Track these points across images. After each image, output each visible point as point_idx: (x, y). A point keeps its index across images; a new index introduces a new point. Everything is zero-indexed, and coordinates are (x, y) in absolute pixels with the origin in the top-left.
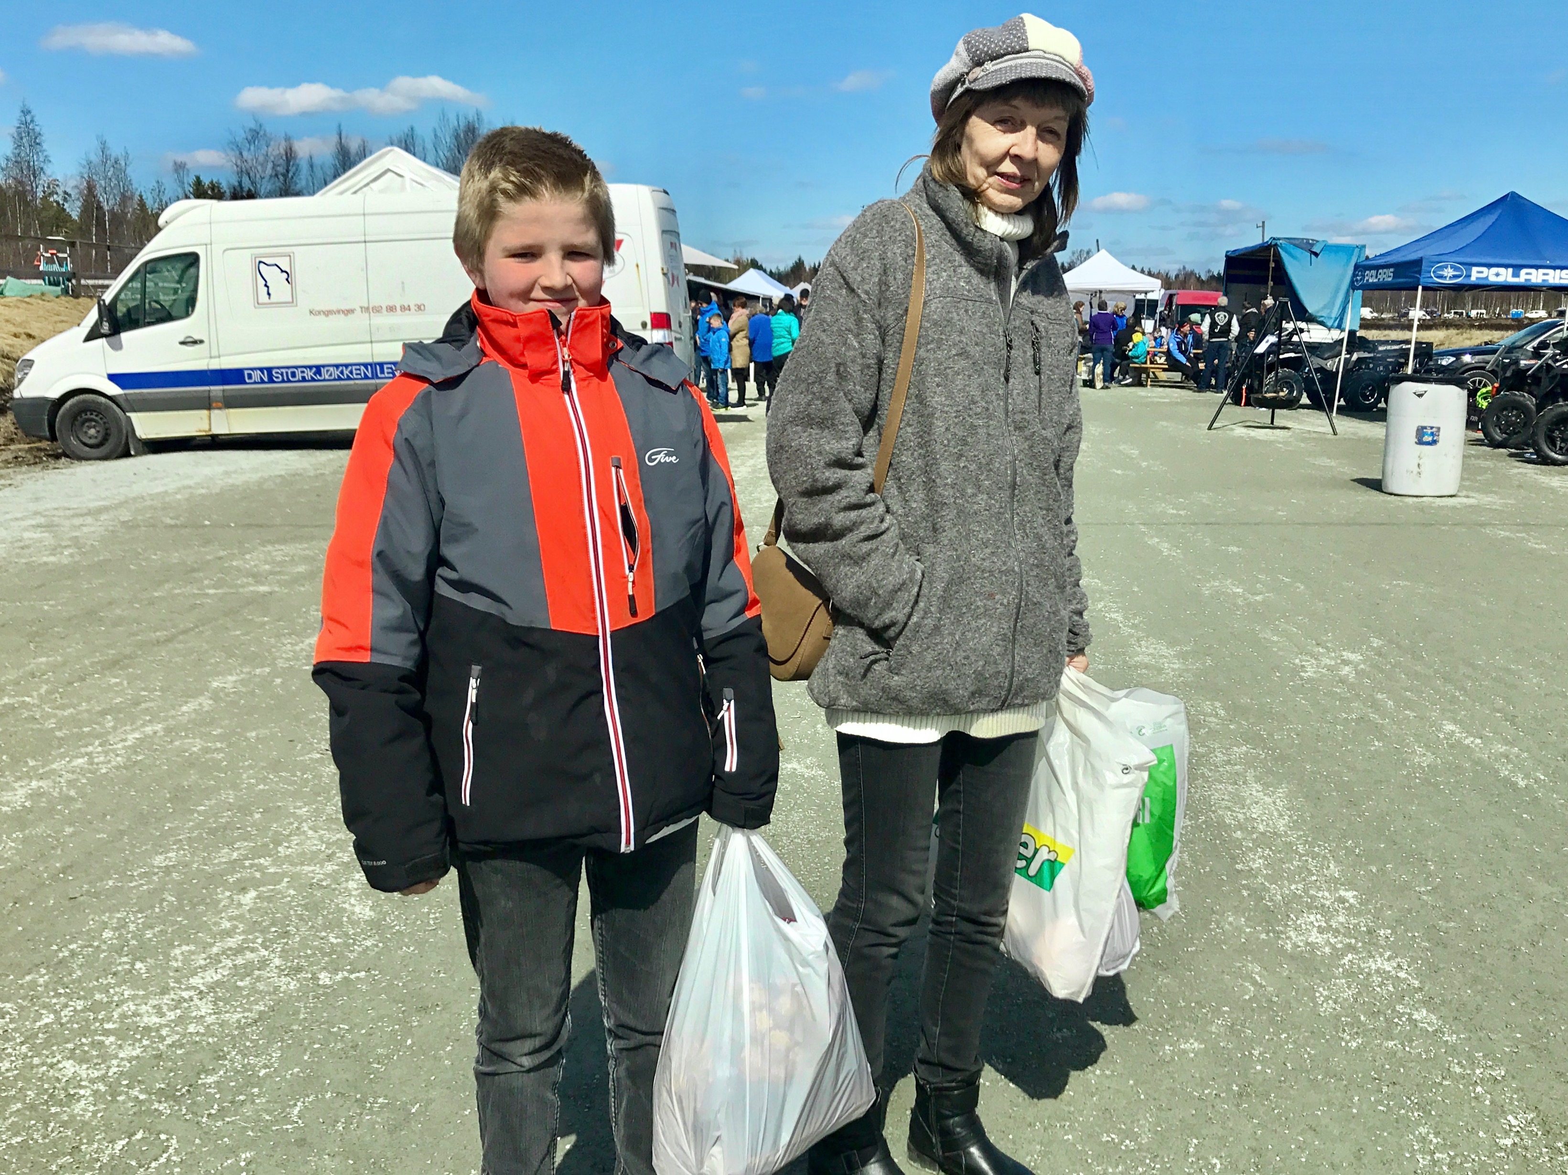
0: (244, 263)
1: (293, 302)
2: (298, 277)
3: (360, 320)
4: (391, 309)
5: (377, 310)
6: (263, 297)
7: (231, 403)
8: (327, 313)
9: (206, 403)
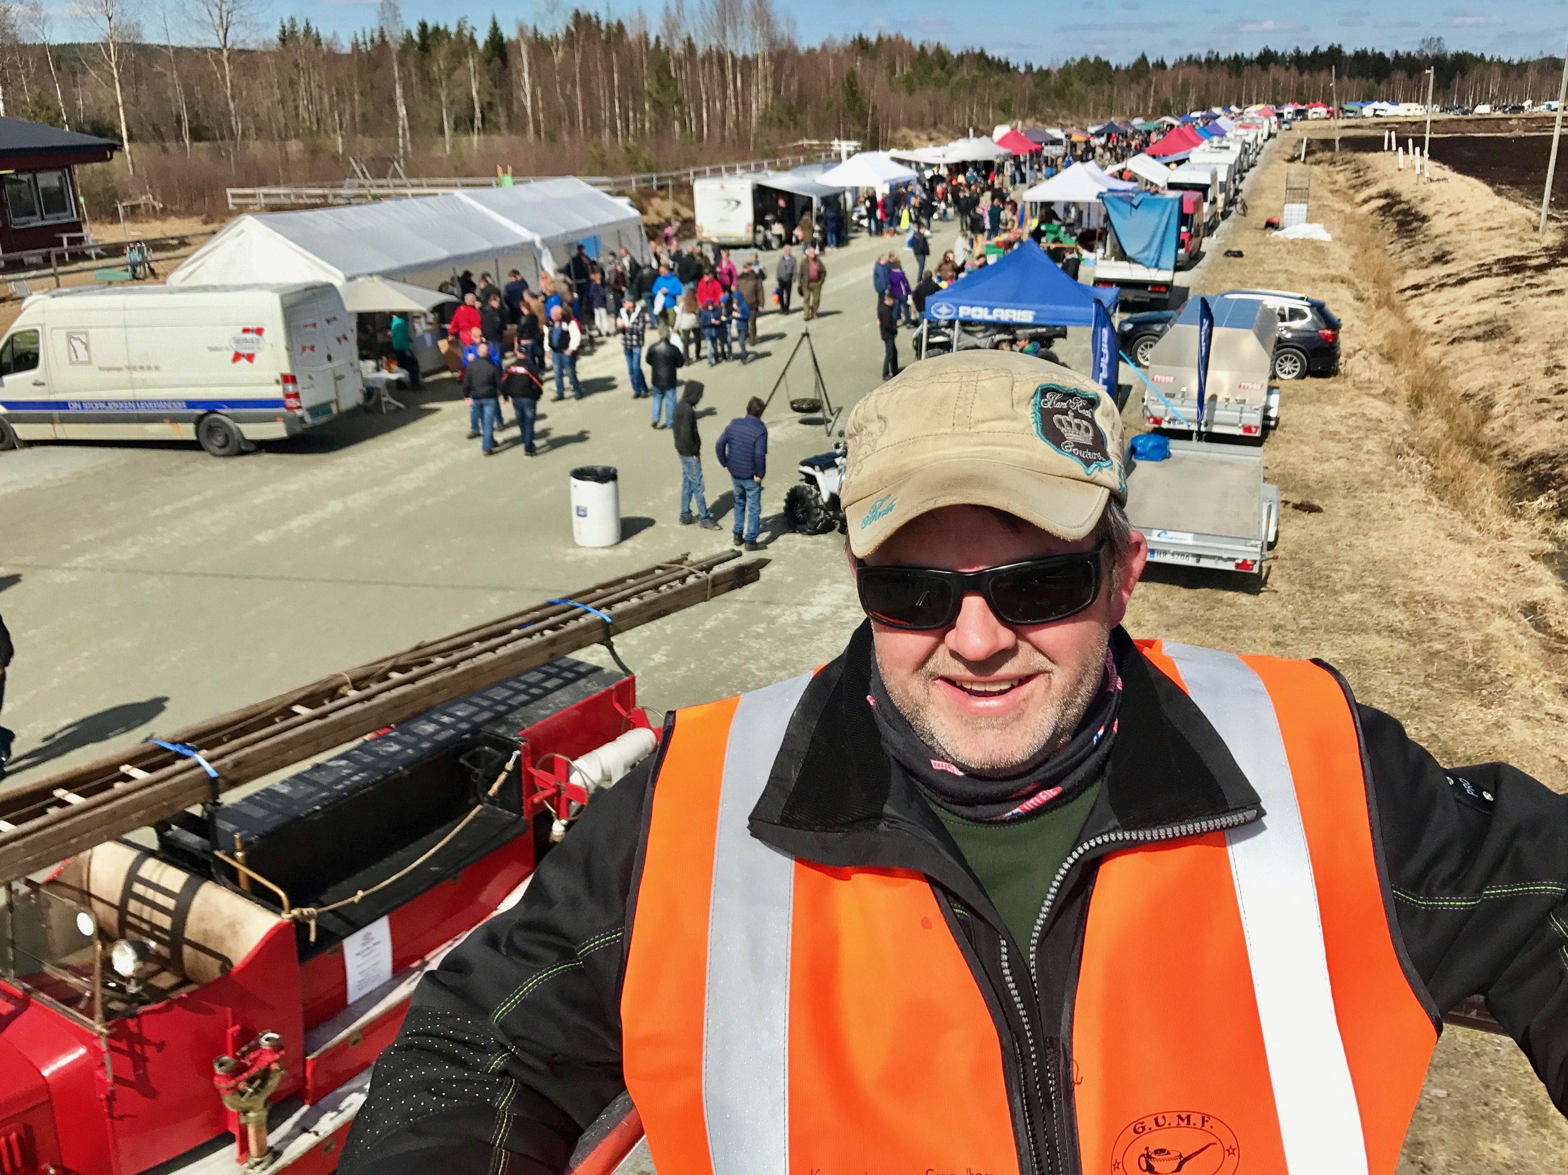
0: (62, 335)
1: (89, 362)
2: (92, 347)
3: (125, 375)
4: (142, 368)
5: (134, 368)
6: (74, 359)
7: (64, 420)
8: (108, 369)
9: (50, 420)
